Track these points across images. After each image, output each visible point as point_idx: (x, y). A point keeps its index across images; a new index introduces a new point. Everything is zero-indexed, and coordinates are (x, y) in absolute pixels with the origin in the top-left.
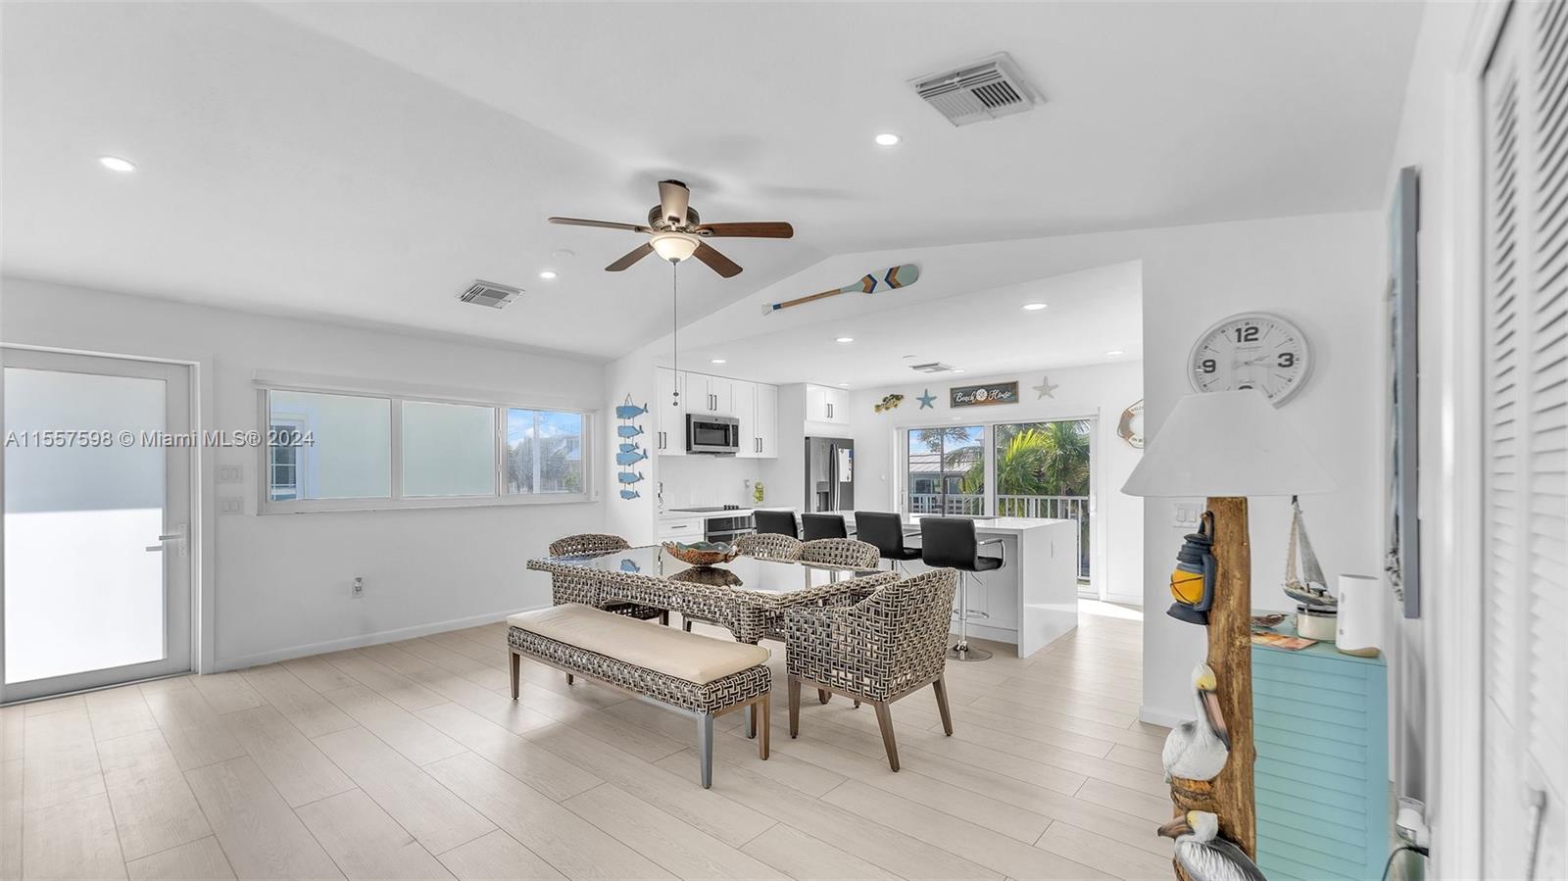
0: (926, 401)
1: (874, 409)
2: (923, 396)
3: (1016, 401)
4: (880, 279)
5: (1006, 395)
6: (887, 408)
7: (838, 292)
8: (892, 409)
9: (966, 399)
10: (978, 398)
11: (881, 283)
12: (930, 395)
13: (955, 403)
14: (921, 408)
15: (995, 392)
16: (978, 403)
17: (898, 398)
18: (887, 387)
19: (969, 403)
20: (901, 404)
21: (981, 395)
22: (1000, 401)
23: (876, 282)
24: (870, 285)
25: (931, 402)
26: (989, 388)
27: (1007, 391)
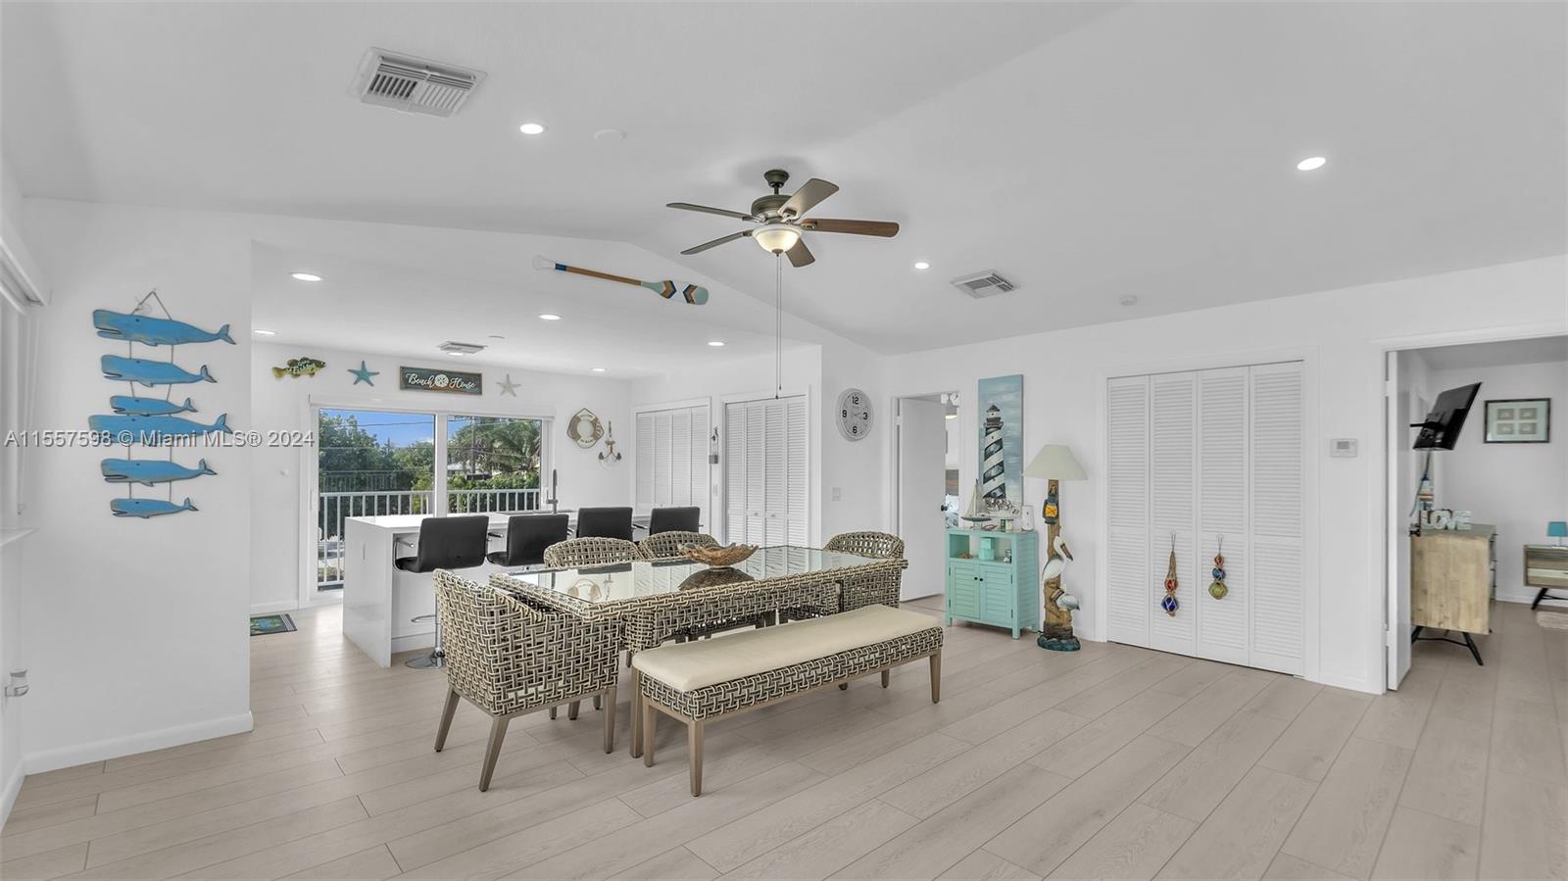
0: (363, 375)
1: (271, 375)
2: (358, 368)
3: (480, 393)
4: (680, 288)
5: (469, 386)
6: (297, 376)
7: (637, 283)
8: (305, 378)
9: (422, 382)
10: (437, 383)
11: (679, 295)
12: (369, 369)
13: (406, 384)
14: (355, 383)
15: (457, 381)
16: (436, 389)
17: (320, 365)
18: (299, 346)
19: (426, 388)
20: (319, 372)
21: (441, 381)
22: (463, 391)
23: (675, 291)
24: (669, 290)
25: (371, 378)
26: (450, 375)
27: (470, 382)
